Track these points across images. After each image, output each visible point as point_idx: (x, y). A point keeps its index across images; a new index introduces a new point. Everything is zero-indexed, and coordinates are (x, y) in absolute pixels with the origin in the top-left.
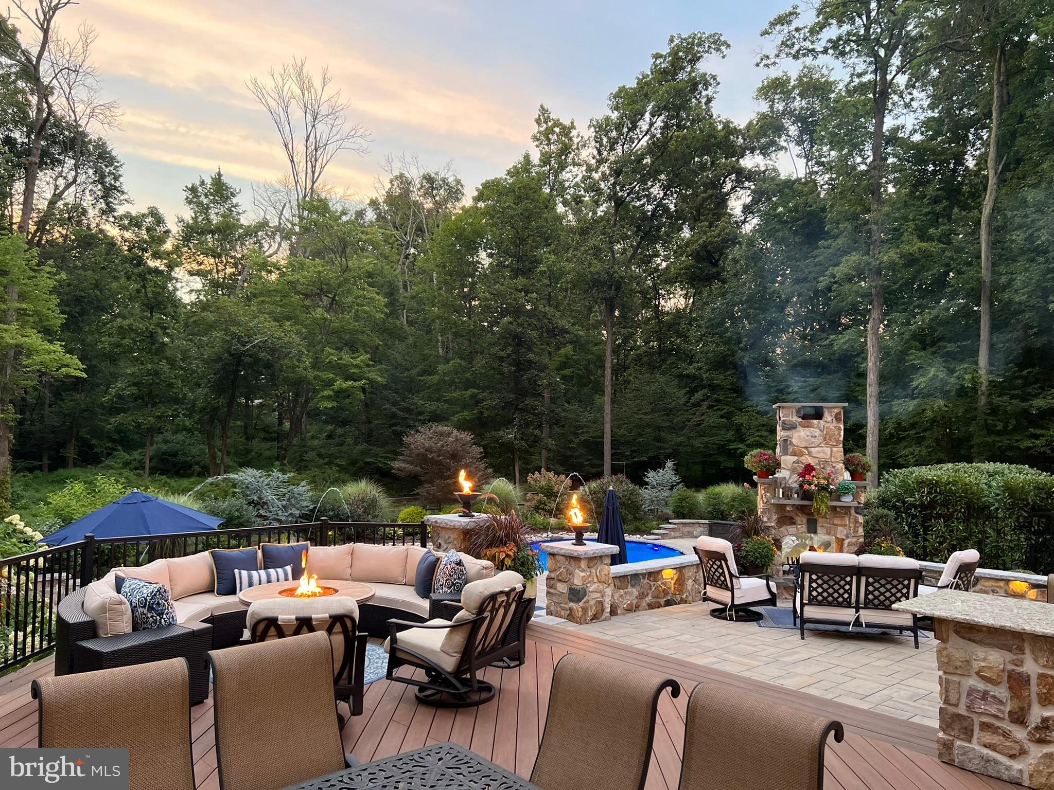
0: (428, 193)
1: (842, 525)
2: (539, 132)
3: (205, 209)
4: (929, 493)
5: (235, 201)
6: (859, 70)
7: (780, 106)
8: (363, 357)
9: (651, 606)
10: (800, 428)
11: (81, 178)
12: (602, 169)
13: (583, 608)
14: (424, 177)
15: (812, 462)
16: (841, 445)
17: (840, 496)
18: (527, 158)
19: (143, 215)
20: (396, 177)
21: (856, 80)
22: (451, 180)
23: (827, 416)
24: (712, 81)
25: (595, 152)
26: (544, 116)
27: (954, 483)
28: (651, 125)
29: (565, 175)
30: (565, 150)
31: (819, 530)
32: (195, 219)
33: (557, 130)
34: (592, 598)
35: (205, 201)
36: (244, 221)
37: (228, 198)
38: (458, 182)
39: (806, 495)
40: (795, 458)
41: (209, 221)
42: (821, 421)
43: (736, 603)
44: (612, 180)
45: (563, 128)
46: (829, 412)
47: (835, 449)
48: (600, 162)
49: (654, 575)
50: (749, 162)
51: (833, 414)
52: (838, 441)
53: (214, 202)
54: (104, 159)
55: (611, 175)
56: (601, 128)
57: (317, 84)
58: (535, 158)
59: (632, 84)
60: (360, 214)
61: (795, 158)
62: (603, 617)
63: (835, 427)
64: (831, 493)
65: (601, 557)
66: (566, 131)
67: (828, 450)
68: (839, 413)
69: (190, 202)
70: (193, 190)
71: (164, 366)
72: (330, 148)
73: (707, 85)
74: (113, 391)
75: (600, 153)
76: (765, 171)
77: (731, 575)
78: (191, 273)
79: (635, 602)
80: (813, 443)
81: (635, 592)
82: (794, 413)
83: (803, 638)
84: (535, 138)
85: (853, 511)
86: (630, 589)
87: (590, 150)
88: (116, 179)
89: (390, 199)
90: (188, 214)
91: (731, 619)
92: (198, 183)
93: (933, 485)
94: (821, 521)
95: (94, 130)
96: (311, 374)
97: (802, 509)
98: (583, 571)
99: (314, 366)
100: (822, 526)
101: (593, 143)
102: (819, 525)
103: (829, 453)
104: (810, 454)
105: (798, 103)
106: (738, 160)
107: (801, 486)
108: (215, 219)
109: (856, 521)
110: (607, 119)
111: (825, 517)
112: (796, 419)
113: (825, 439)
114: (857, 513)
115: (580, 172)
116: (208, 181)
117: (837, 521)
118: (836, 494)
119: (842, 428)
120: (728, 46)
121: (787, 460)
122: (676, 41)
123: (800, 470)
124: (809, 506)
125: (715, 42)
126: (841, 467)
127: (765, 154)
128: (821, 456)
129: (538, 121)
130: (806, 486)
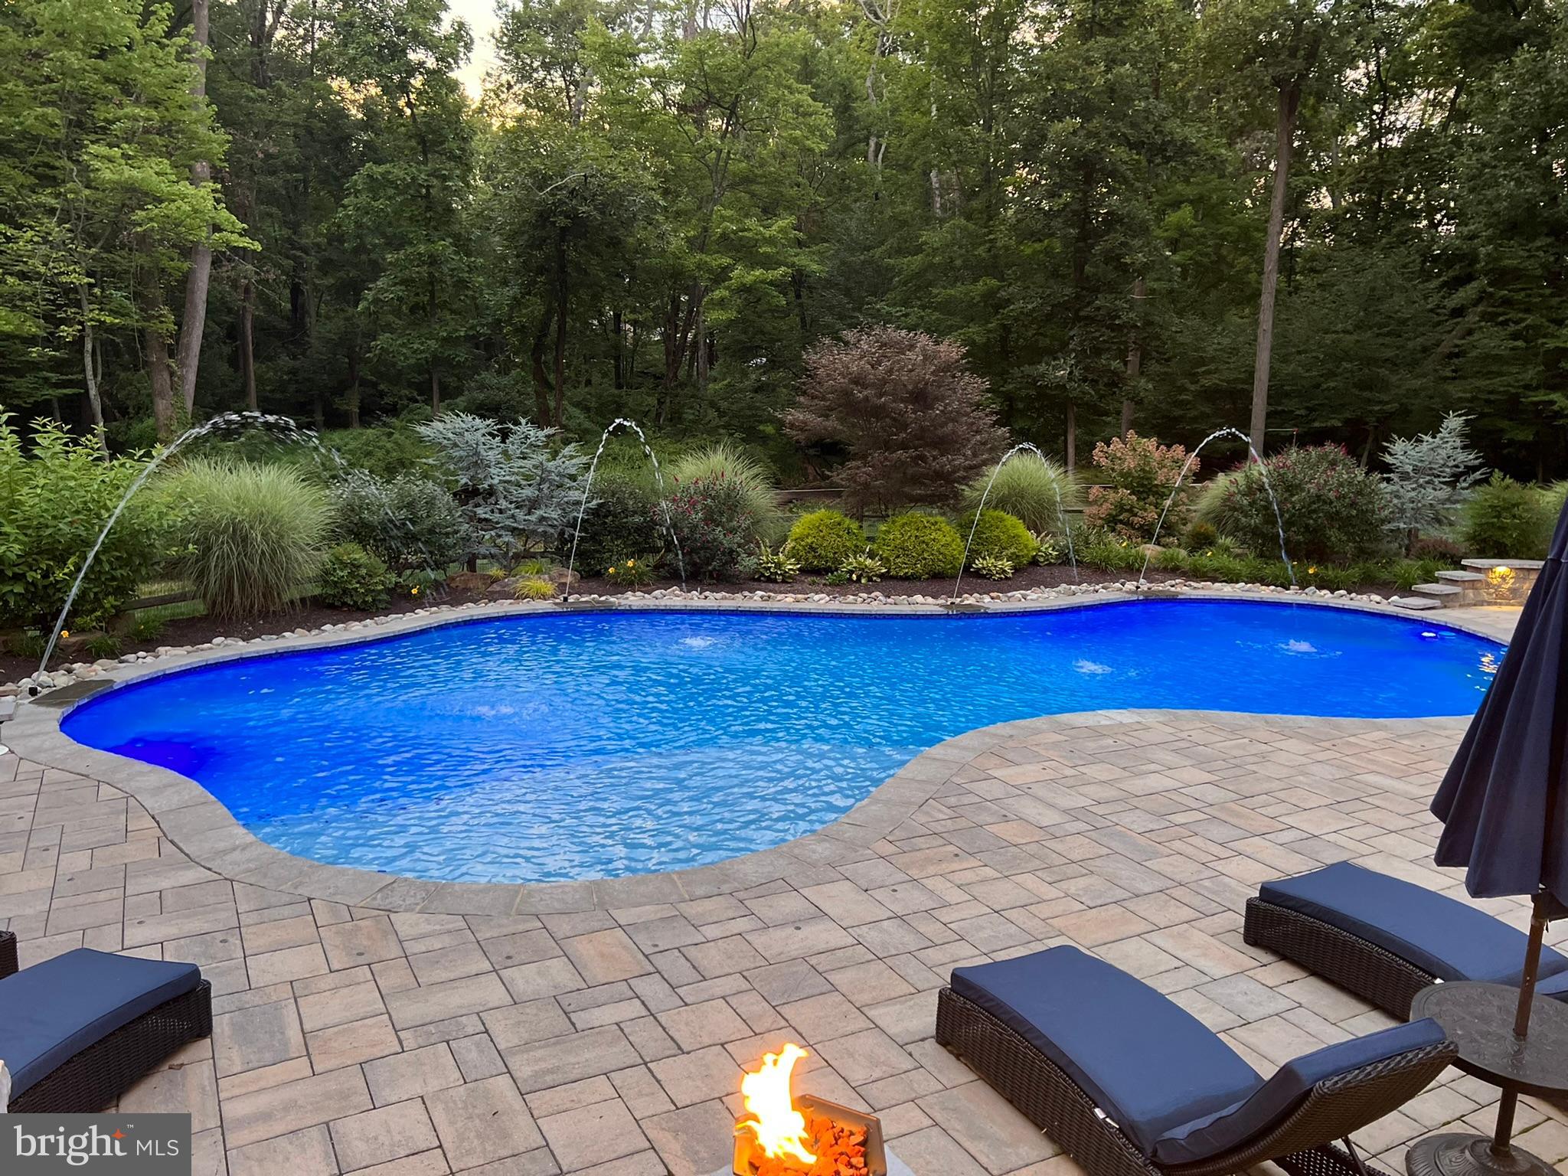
8: (780, 226)
74: (370, 295)
99: (694, 247)
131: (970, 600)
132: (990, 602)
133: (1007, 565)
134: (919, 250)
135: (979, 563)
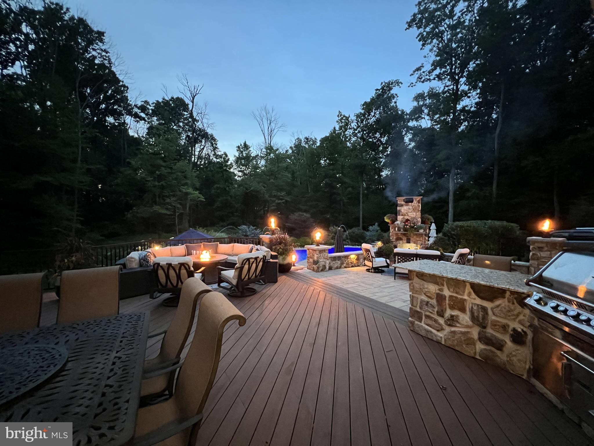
0: (306, 143)
1: (419, 240)
2: (339, 120)
3: (242, 152)
4: (460, 230)
5: (250, 149)
6: (447, 84)
7: (421, 103)
8: (283, 193)
9: (345, 267)
10: (404, 206)
11: (207, 145)
12: (358, 129)
13: (317, 267)
14: (305, 138)
15: (409, 218)
16: (420, 212)
17: (419, 230)
18: (335, 128)
19: (222, 155)
20: (297, 139)
21: (447, 88)
22: (313, 138)
23: (415, 202)
24: (395, 96)
25: (356, 124)
26: (340, 115)
27: (470, 227)
28: (375, 113)
29: (346, 133)
30: (347, 124)
31: (411, 242)
32: (239, 155)
33: (344, 118)
34: (321, 264)
35: (242, 150)
36: (252, 155)
37: (248, 149)
38: (316, 139)
39: (405, 230)
40: (402, 217)
41: (243, 156)
42: (413, 204)
43: (374, 266)
44: (362, 133)
45: (346, 117)
47: (417, 213)
48: (358, 127)
49: (347, 257)
50: (411, 124)
51: (417, 201)
52: (419, 211)
53: (244, 150)
54: (213, 139)
55: (361, 131)
56: (358, 116)
57: (271, 112)
58: (337, 128)
59: (369, 100)
60: (287, 151)
61: (427, 121)
62: (326, 270)
63: (418, 205)
64: (416, 229)
65: (325, 250)
66: (347, 118)
67: (415, 214)
68: (419, 200)
69: (238, 151)
70: (239, 147)
71: (229, 198)
72: (275, 131)
73: (394, 97)
74: (216, 205)
75: (358, 124)
76: (416, 127)
77: (372, 257)
78: (239, 171)
79: (339, 266)
80: (409, 211)
81: (339, 262)
82: (403, 201)
83: (395, 279)
84: (337, 122)
86: (337, 261)
87: (354, 124)
88: (216, 144)
89: (296, 146)
90: (237, 154)
91: (372, 272)
92: (240, 145)
93: (461, 227)
94: (411, 239)
95: (209, 131)
96: (269, 199)
97: (404, 235)
98: (317, 255)
99: (269, 197)
101: (355, 121)
102: (411, 240)
104: (408, 215)
105: (428, 101)
106: (407, 124)
107: (404, 227)
108: (244, 155)
109: (425, 239)
110: (361, 113)
111: (413, 237)
112: (403, 203)
113: (414, 210)
114: (425, 236)
115: (351, 131)
116: (243, 144)
117: (418, 239)
118: (417, 229)
119: (420, 205)
120: (402, 83)
121: (400, 218)
122: (383, 84)
123: (404, 221)
124: (407, 234)
125: (397, 83)
126: (420, 220)
127: (417, 121)
128: (412, 216)
129: (338, 116)
130: (406, 227)
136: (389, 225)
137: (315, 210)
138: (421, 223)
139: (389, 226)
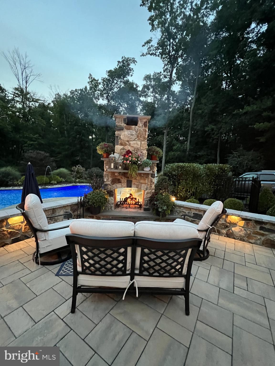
1: (144, 183)
2: (90, 81)
4: (181, 170)
10: (125, 130)
15: (131, 149)
16: (146, 140)
17: (143, 168)
18: (86, 87)
20: (57, 94)
23: (140, 124)
24: (132, 70)
26: (91, 77)
28: (117, 81)
30: (96, 86)
31: (133, 185)
33: (94, 81)
39: (126, 167)
40: (122, 147)
42: (137, 127)
46: (141, 121)
47: (143, 142)
48: (105, 89)
51: (143, 123)
52: (144, 138)
56: (104, 80)
57: (24, 58)
58: (88, 88)
59: (113, 69)
63: (144, 130)
64: (139, 166)
66: (96, 81)
67: (139, 143)
68: (146, 122)
72: (32, 78)
75: (104, 87)
76: (145, 102)
77: (35, 230)
80: (131, 138)
82: (123, 121)
85: (150, 176)
94: (134, 181)
97: (124, 174)
100: (134, 184)
102: (133, 183)
103: (140, 144)
104: (130, 145)
106: (139, 98)
107: (123, 162)
109: (151, 181)
110: (106, 78)
111: (135, 179)
112: (123, 125)
113: (138, 137)
114: (152, 177)
117: (142, 181)
118: (141, 167)
119: (147, 131)
120: (137, 62)
121: (118, 148)
122: (124, 58)
123: (124, 153)
124: (127, 173)
125: (133, 61)
126: (145, 152)
127: (145, 97)
128: (135, 146)
129: (89, 78)
130: (125, 162)
131: (47, 187)
132: (50, 187)
133: (56, 182)
134: (58, 141)
135: (51, 182)
136: (102, 159)
137: (67, 153)
138: (147, 158)
139: (103, 162)
